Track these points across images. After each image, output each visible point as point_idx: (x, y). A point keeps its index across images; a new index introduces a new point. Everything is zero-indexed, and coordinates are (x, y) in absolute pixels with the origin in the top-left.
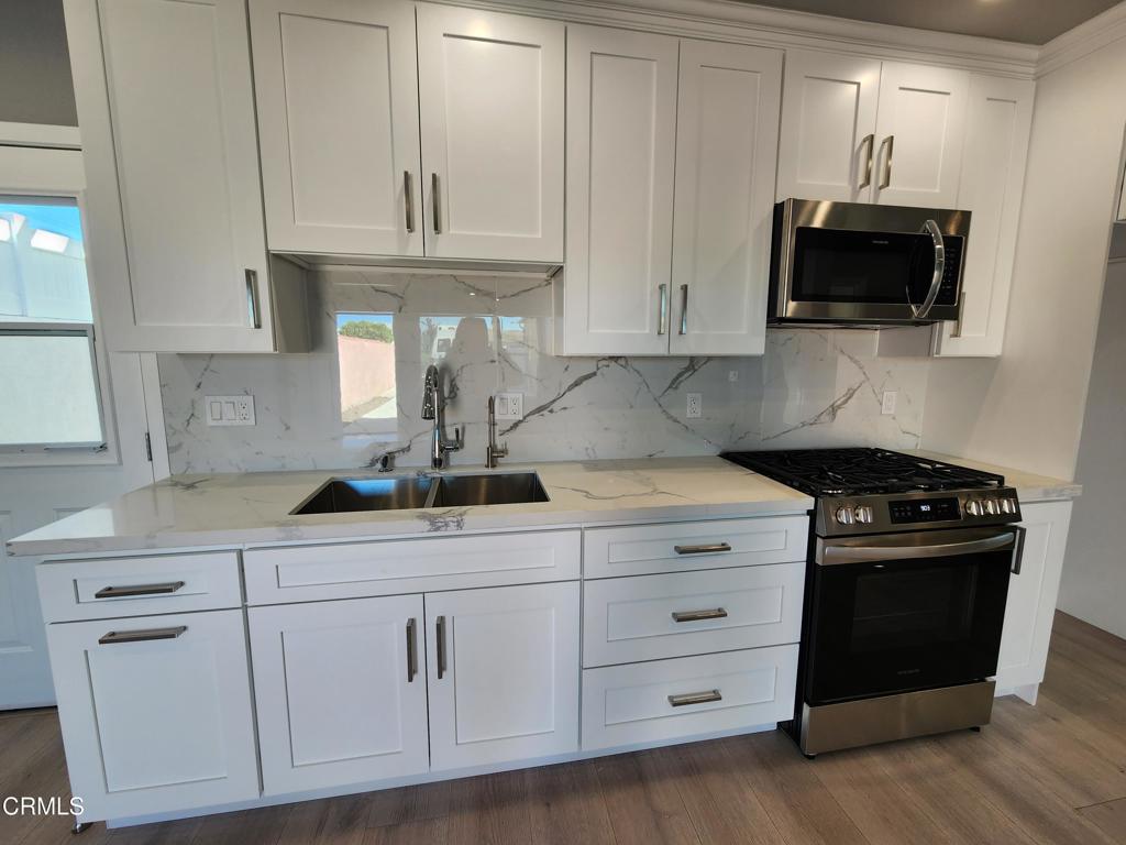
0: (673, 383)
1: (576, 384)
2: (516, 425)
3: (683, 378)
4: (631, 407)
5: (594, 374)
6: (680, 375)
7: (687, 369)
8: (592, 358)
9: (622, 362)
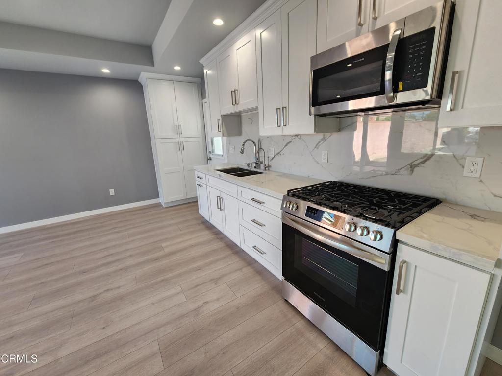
0: (316, 146)
1: (286, 145)
2: (273, 158)
3: (320, 144)
4: (302, 155)
5: (291, 142)
6: (319, 142)
7: (322, 140)
8: (290, 135)
9: (299, 136)
